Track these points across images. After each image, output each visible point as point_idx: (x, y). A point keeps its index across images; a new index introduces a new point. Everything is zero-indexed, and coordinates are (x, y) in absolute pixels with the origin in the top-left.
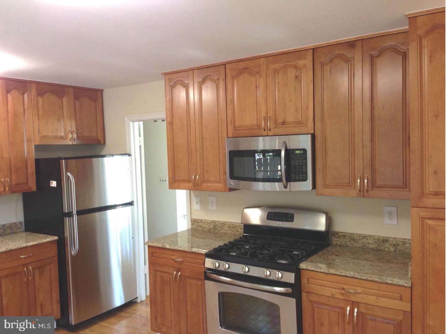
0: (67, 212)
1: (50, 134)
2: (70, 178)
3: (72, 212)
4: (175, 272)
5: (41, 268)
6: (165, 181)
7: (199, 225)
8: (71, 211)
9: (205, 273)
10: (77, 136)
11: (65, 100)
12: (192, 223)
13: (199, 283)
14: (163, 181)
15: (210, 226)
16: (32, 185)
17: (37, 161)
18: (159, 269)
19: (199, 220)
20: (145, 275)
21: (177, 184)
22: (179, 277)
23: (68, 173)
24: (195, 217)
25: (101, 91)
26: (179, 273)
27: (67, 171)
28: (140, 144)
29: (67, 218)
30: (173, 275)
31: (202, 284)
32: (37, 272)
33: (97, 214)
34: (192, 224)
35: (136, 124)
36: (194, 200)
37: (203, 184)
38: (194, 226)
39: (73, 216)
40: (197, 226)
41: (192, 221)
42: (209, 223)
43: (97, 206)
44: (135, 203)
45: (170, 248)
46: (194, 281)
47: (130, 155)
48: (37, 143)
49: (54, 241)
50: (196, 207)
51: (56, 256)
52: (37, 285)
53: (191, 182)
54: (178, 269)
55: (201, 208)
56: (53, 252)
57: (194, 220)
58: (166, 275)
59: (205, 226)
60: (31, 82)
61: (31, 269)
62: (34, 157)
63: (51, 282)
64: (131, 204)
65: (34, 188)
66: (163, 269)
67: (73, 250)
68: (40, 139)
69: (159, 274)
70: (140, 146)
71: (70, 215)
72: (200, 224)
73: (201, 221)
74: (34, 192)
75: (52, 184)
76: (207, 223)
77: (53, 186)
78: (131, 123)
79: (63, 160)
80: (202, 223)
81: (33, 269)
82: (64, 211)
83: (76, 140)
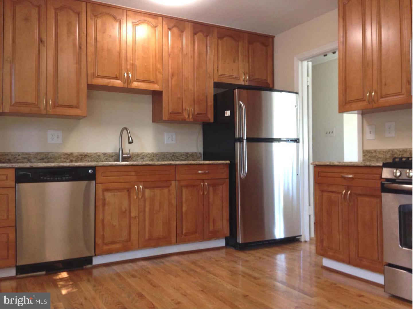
0: (238, 137)
1: (227, 74)
2: (242, 106)
3: (243, 138)
4: (344, 191)
5: (214, 186)
6: (332, 133)
7: (372, 156)
8: (241, 137)
9: (382, 184)
10: (249, 77)
11: (240, 44)
12: (364, 154)
13: (374, 201)
14: (329, 133)
15: (386, 155)
16: (211, 117)
17: (215, 96)
18: (326, 188)
19: (373, 150)
20: (310, 216)
21: (348, 106)
22: (349, 196)
23: (240, 102)
24: (368, 147)
25: (273, 37)
26: (349, 192)
27: (239, 100)
28: (308, 84)
29: (238, 143)
30: (342, 194)
31: (377, 202)
32: (211, 189)
33: (263, 144)
34: (364, 156)
35: (305, 63)
36: (367, 129)
37: (380, 100)
38: (366, 158)
39: (243, 142)
40: (369, 157)
41: (363, 152)
42: (385, 152)
43: (264, 136)
44: (301, 141)
45: (339, 165)
46: (367, 199)
47: (297, 93)
48: (216, 81)
49: (226, 164)
50: (369, 136)
51: (227, 178)
52: (210, 200)
53: (364, 100)
54: (348, 186)
55: (375, 137)
56: (225, 174)
57: (367, 151)
58: (333, 195)
59: (380, 156)
60: (213, 26)
61: (207, 186)
62: (213, 93)
63: (222, 201)
64: (297, 141)
65: (212, 120)
66: (330, 189)
67: (243, 172)
68: (219, 77)
69: (326, 194)
70: (308, 86)
71: (241, 140)
72: (374, 154)
73: (375, 151)
74: (212, 123)
75: (227, 114)
76: (382, 152)
77: (227, 115)
78: (300, 63)
79: (237, 90)
80: (376, 153)
81: (209, 185)
82: (236, 137)
83: (248, 81)
